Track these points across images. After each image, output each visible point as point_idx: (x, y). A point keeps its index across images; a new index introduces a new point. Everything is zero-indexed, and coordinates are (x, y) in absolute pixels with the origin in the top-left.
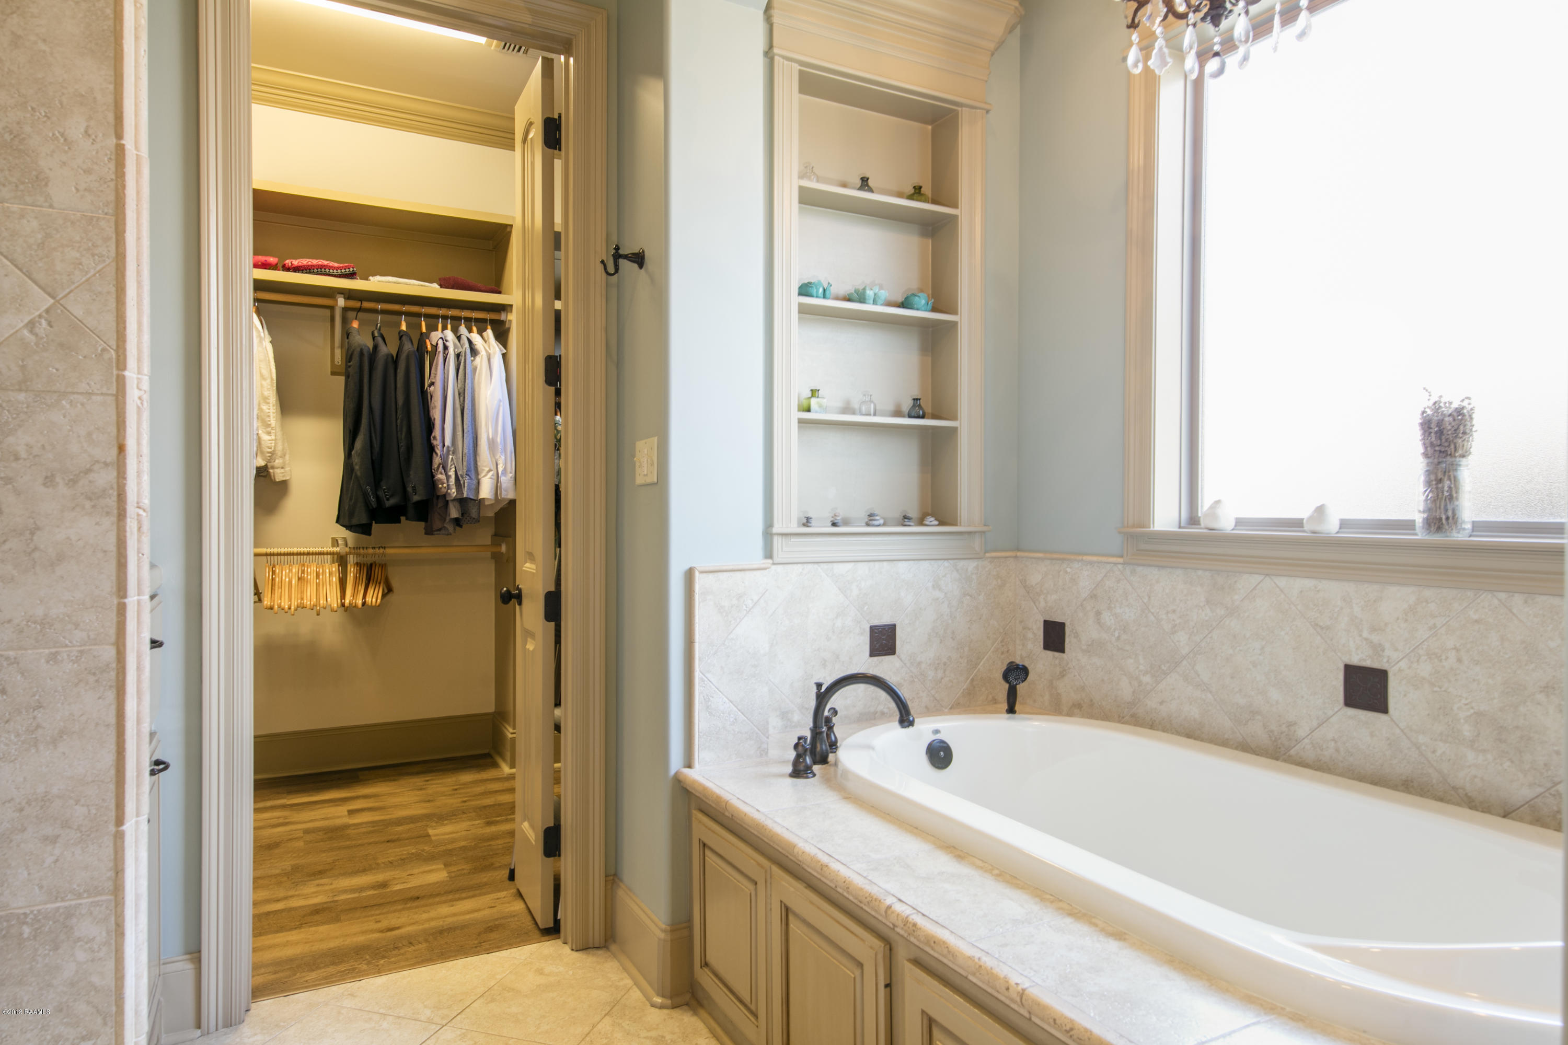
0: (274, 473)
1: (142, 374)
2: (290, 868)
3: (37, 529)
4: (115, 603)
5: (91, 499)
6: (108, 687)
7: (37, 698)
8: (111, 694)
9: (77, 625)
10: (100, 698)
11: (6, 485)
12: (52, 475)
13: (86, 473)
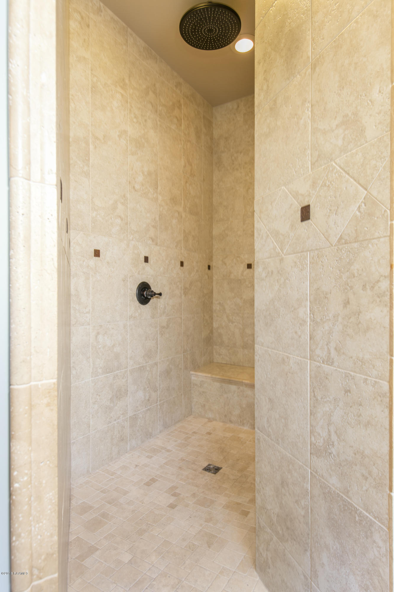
3: (360, 312)
4: (389, 358)
5: (379, 297)
6: (386, 406)
7: (360, 400)
8: (387, 411)
9: (374, 367)
10: (382, 411)
11: (351, 290)
12: (365, 284)
13: (377, 283)
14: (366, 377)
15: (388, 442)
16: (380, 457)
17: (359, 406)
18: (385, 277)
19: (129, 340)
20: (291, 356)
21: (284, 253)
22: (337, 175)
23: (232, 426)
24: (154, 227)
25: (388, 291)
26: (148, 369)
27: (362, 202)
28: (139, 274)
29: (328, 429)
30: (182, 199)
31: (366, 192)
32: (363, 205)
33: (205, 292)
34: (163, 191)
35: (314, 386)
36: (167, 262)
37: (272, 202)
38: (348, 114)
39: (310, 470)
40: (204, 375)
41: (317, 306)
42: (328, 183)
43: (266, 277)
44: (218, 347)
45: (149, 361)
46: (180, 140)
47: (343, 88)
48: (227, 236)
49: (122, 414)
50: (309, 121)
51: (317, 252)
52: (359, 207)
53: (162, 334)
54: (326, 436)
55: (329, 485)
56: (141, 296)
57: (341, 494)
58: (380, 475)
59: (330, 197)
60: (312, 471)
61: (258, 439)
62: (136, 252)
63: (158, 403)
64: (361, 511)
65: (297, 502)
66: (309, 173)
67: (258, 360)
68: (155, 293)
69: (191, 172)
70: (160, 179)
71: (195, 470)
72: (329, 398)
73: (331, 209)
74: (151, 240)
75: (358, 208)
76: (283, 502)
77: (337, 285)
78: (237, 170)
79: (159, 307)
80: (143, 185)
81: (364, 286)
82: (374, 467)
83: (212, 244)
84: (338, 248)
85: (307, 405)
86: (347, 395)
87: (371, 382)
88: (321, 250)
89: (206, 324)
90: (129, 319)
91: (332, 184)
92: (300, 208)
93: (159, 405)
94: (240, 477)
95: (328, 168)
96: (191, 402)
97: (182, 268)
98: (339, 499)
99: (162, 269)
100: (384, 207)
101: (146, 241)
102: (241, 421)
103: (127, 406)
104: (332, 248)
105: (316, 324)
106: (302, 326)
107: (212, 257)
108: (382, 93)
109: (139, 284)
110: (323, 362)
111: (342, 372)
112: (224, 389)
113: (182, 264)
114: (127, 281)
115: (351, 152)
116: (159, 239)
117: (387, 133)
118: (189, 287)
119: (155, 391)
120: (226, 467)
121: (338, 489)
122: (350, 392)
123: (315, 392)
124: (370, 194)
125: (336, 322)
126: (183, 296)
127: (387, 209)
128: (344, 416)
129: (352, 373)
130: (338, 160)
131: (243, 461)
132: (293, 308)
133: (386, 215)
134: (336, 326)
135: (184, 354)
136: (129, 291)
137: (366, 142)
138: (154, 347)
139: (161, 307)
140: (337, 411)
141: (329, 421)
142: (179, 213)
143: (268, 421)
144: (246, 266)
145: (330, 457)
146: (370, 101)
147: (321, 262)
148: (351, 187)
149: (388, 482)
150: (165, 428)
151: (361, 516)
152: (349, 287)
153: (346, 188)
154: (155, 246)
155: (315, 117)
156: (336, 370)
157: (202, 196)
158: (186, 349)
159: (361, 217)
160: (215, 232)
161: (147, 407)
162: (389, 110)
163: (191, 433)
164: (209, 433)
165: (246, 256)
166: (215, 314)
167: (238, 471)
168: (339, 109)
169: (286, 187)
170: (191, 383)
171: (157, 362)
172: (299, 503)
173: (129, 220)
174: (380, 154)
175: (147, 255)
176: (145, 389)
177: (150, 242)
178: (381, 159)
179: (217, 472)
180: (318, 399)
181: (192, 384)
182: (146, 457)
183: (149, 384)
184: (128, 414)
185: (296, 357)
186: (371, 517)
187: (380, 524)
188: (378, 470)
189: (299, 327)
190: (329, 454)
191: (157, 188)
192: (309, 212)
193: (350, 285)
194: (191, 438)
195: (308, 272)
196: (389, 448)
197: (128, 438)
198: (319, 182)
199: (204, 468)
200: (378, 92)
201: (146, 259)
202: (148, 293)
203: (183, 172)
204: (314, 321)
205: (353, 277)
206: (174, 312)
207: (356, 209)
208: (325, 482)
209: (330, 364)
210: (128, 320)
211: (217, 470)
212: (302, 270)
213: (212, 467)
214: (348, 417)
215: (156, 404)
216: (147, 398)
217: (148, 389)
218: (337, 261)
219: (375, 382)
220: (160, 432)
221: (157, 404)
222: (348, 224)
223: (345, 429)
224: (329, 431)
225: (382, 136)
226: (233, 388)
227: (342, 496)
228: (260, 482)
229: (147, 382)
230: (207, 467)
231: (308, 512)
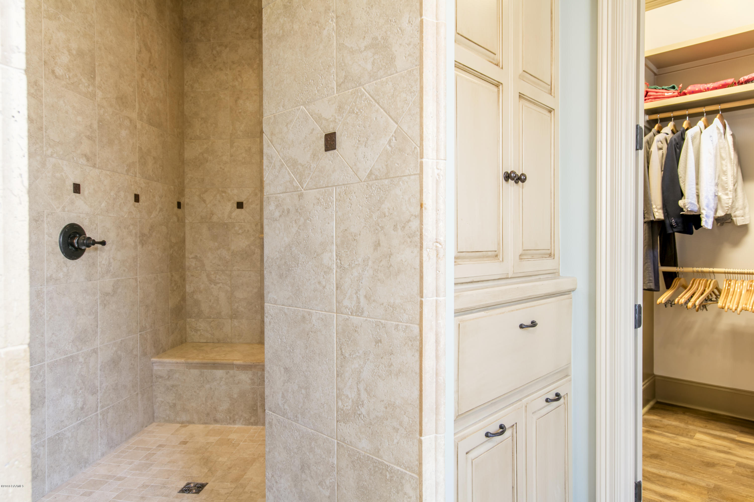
0: (736, 220)
1: (439, 159)
2: (713, 486)
3: (391, 254)
4: (419, 300)
5: (410, 238)
6: (416, 350)
7: (391, 348)
8: (417, 355)
9: (405, 311)
10: (413, 356)
11: (381, 230)
12: (396, 224)
13: (408, 222)
14: (397, 323)
15: (418, 387)
16: (411, 404)
17: (390, 355)
18: (415, 216)
19: (47, 316)
20: (314, 311)
21: (304, 188)
22: (366, 102)
23: (218, 426)
24: (89, 138)
25: (418, 231)
26: (81, 359)
27: (393, 135)
28: (63, 210)
29: (358, 388)
30: (135, 101)
31: (396, 126)
32: (394, 138)
33: (174, 240)
34: (104, 83)
35: (341, 343)
36: (112, 193)
37: (287, 124)
38: (377, 37)
39: (336, 441)
40: (174, 360)
41: (345, 250)
42: (356, 110)
43: (280, 216)
44: (193, 320)
45: (83, 348)
46: (132, 11)
47: (372, 6)
48: (207, 161)
49: (34, 437)
50: (334, 34)
51: (344, 187)
52: (390, 141)
53: (105, 305)
54: (354, 397)
55: (358, 450)
56: (69, 246)
57: (371, 456)
58: (411, 422)
59: (359, 126)
60: (338, 441)
61: (270, 423)
62: (58, 175)
63: (99, 412)
64: (392, 467)
65: (320, 483)
66: (335, 95)
67: (270, 322)
68: (94, 240)
69: (150, 61)
70: (99, 65)
71: (167, 496)
72: (359, 353)
73: (360, 139)
74: (84, 158)
75: (388, 142)
76: (304, 490)
77: (367, 225)
78: (221, 69)
79: (99, 264)
80: (69, 70)
81: (395, 226)
82: (405, 416)
83: (184, 172)
84: (368, 184)
85: (333, 367)
86: (378, 346)
87: (402, 327)
88: (348, 185)
89: (175, 288)
90: (47, 282)
91: (361, 112)
92: (324, 134)
93: (101, 414)
94: (235, 488)
95: (356, 93)
96: (152, 403)
97: (137, 203)
98: (369, 462)
99: (103, 205)
100: (414, 144)
101: (75, 159)
102: (230, 418)
103: (44, 422)
104: (361, 183)
105: (343, 270)
106: (327, 275)
107: (183, 190)
108: (412, 24)
109: (64, 226)
110: (351, 313)
111: (373, 322)
112: (206, 378)
113: (137, 198)
114: (42, 221)
115: (381, 79)
116: (99, 157)
117: (417, 67)
118: (149, 233)
119: (94, 393)
120: (214, 482)
121: (368, 451)
122: (381, 342)
123: (343, 349)
124: (401, 128)
125: (366, 267)
126: (139, 247)
127: (417, 147)
128: (374, 370)
129: (383, 321)
130: (366, 86)
131: (238, 468)
132: (316, 254)
133: (415, 152)
134: (366, 271)
135: (140, 333)
136: (46, 236)
137: (397, 72)
138: (91, 325)
139: (103, 262)
140: (367, 365)
141: (359, 378)
142: (131, 121)
143: (283, 396)
144: (235, 205)
145: (360, 419)
146: (400, 28)
147: (349, 199)
148: (382, 117)
149: (418, 427)
150: (111, 447)
151: (392, 472)
152: (380, 227)
153: (376, 118)
154: (92, 168)
155: (341, 31)
156: (366, 320)
157: (168, 99)
158: (144, 326)
159: (391, 152)
160: (188, 155)
161: (80, 420)
162: (418, 43)
163: (154, 448)
164: (184, 442)
165: (235, 191)
166: (188, 274)
167: (231, 482)
168: (368, 29)
169: (305, 108)
170: (152, 376)
171: (97, 348)
172: (324, 483)
173: (44, 123)
174: (410, 87)
175: (77, 182)
176: (75, 391)
177: (83, 161)
178: (411, 94)
179: (200, 491)
180: (346, 357)
181: (154, 377)
182: (81, 495)
183: (84, 383)
184: (46, 435)
185: (320, 312)
186: (401, 469)
187: (410, 473)
188: (409, 417)
189: (323, 276)
190: (358, 416)
191: (94, 78)
192: (334, 141)
193: (380, 226)
194: (155, 454)
195: (333, 210)
196: (419, 392)
197: (45, 472)
198: (346, 107)
199: (180, 489)
200: (407, 21)
201: (77, 188)
202: (82, 241)
203: (137, 61)
204: (341, 267)
205: (383, 216)
206: (124, 271)
207: (386, 142)
208: (354, 448)
209: (360, 314)
210: (45, 284)
211: (200, 488)
212: (326, 208)
213: (192, 485)
214: (378, 370)
215: (95, 413)
216: (80, 405)
217: (81, 391)
218: (366, 198)
219: (406, 326)
220: (103, 455)
221: (97, 412)
222: (378, 158)
223: (376, 384)
224: (359, 390)
225: (412, 69)
226: (219, 373)
227: (373, 458)
228: (273, 476)
229: (80, 381)
230: (185, 487)
231: (335, 490)
